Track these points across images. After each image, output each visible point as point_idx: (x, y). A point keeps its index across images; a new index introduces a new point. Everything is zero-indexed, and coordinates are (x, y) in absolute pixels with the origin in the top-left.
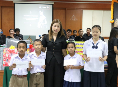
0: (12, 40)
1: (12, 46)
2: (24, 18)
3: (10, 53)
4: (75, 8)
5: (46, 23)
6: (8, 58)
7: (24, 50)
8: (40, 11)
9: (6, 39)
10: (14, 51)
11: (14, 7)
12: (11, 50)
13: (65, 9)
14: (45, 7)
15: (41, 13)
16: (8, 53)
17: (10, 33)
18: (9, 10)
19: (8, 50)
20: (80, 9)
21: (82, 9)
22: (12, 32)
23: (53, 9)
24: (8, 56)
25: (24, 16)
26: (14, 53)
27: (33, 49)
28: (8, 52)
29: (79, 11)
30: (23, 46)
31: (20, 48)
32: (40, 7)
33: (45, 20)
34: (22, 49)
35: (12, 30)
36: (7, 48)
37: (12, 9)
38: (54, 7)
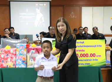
0: (7, 40)
1: (7, 46)
2: (20, 16)
3: (5, 54)
4: (74, 5)
5: (43, 21)
6: (4, 59)
7: (48, 50)
8: (37, 9)
9: (1, 39)
10: (10, 51)
11: (9, 6)
12: (6, 50)
13: (63, 6)
14: (42, 5)
15: (38, 11)
16: (3, 54)
17: (5, 32)
18: (4, 8)
19: (4, 50)
20: (79, 6)
21: (81, 6)
22: (7, 31)
23: (51, 6)
24: (4, 56)
25: (20, 14)
26: (10, 53)
27: (30, 49)
28: (3, 52)
29: (78, 8)
30: (48, 46)
31: (44, 48)
32: (37, 5)
33: (43, 18)
34: (46, 49)
35: (7, 30)
36: (2, 49)
37: (8, 8)
38: (51, 4)
